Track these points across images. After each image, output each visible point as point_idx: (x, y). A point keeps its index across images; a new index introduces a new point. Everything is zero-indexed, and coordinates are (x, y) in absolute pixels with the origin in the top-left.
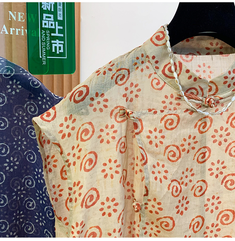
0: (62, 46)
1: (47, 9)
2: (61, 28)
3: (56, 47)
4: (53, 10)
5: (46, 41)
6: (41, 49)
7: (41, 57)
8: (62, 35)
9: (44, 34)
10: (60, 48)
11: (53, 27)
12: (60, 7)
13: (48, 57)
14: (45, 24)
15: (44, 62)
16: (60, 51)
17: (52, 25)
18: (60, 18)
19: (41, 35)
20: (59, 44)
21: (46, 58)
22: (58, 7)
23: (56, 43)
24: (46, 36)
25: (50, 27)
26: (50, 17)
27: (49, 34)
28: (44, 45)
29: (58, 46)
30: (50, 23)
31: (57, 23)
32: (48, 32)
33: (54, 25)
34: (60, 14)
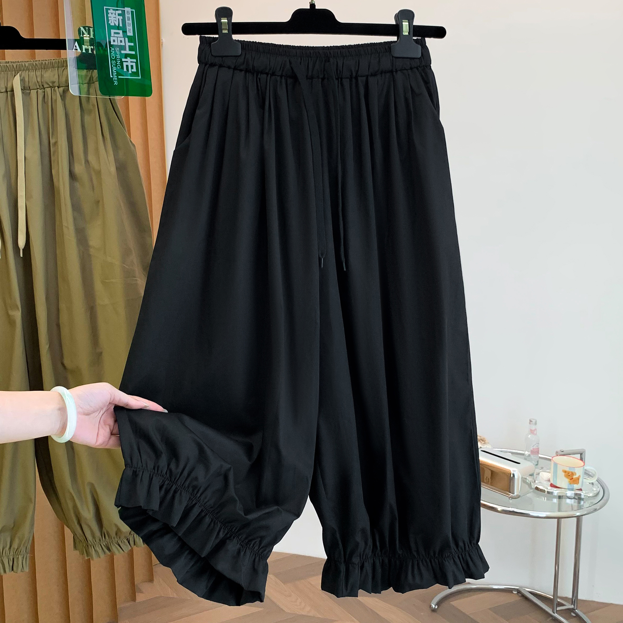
0: (134, 64)
1: (115, 24)
2: (132, 44)
3: (127, 66)
4: (121, 25)
5: (116, 60)
6: (112, 68)
7: (112, 77)
8: (133, 53)
9: (114, 52)
10: (132, 67)
11: (123, 44)
12: (129, 22)
13: (119, 77)
14: (114, 41)
15: (116, 82)
16: (133, 70)
17: (121, 41)
18: (130, 34)
19: (111, 53)
20: (131, 62)
21: (117, 77)
22: (127, 22)
23: (127, 62)
24: (116, 53)
25: (119, 44)
26: (119, 33)
27: (118, 51)
28: (114, 64)
29: (130, 64)
30: (119, 39)
31: (127, 39)
32: (117, 49)
33: (123, 41)
34: (130, 30)
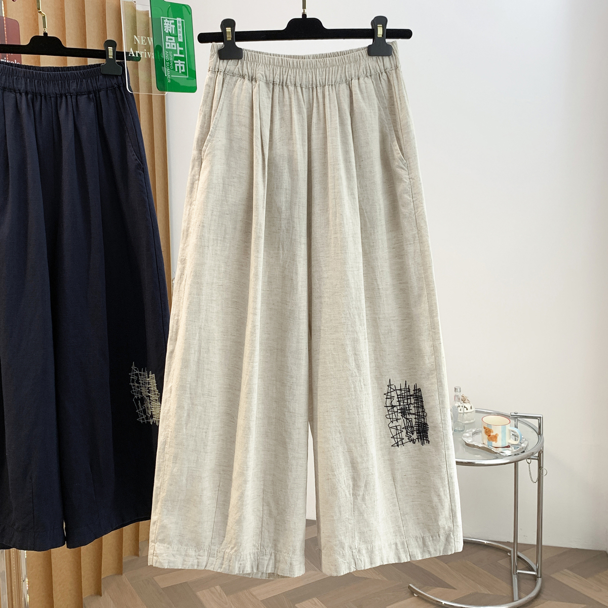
1: (169, 31)
2: (182, 49)
3: (178, 67)
5: (169, 61)
6: (166, 68)
7: (166, 76)
8: (183, 56)
9: (168, 55)
10: (182, 67)
12: (180, 30)
13: (172, 76)
15: (169, 80)
16: (182, 71)
18: (180, 40)
20: (181, 64)
23: (178, 63)
25: (172, 48)
26: (172, 39)
28: (168, 65)
30: (172, 44)
31: (178, 44)
32: (171, 52)
33: (175, 46)
